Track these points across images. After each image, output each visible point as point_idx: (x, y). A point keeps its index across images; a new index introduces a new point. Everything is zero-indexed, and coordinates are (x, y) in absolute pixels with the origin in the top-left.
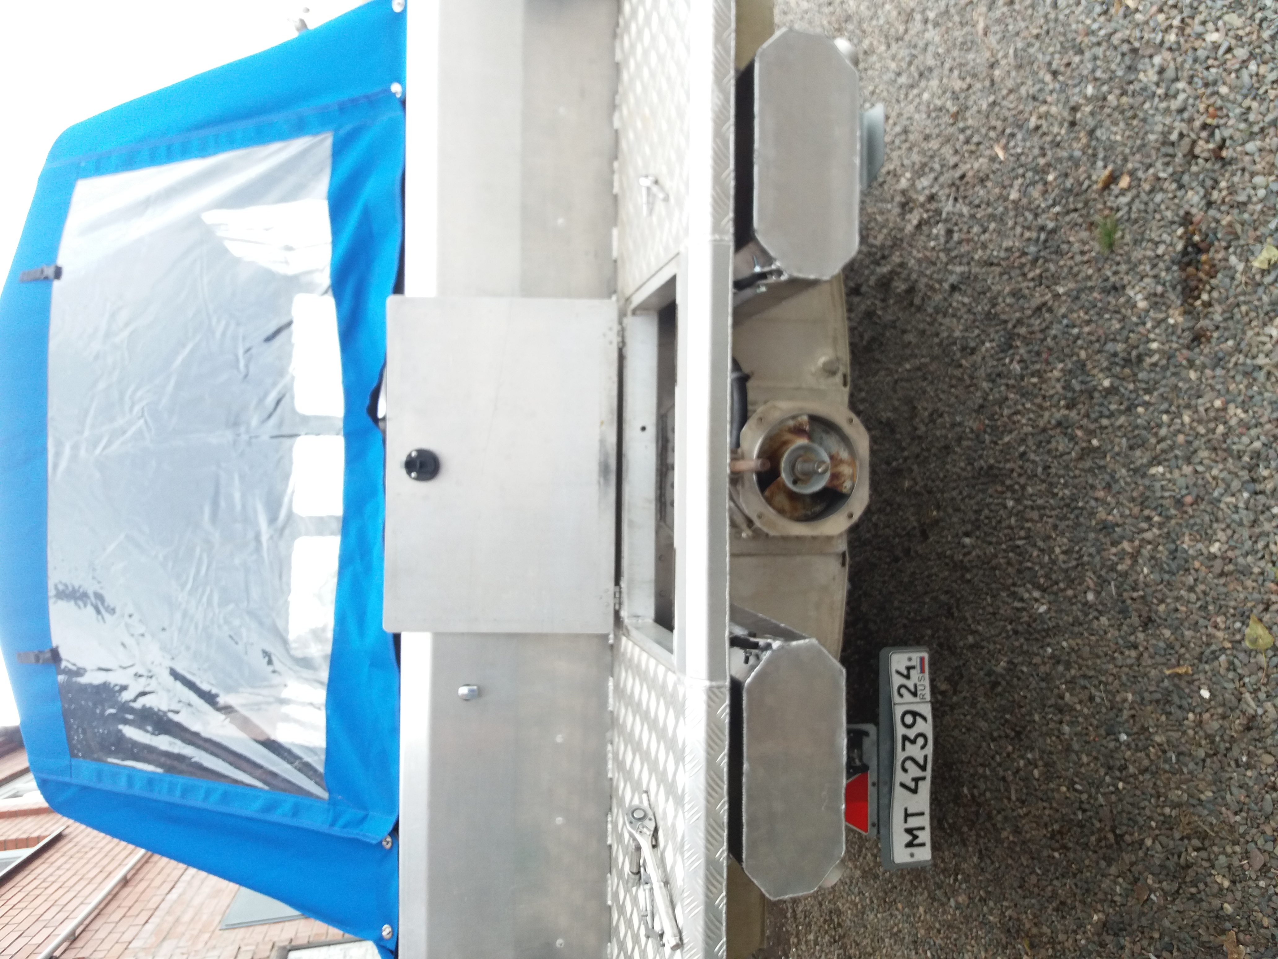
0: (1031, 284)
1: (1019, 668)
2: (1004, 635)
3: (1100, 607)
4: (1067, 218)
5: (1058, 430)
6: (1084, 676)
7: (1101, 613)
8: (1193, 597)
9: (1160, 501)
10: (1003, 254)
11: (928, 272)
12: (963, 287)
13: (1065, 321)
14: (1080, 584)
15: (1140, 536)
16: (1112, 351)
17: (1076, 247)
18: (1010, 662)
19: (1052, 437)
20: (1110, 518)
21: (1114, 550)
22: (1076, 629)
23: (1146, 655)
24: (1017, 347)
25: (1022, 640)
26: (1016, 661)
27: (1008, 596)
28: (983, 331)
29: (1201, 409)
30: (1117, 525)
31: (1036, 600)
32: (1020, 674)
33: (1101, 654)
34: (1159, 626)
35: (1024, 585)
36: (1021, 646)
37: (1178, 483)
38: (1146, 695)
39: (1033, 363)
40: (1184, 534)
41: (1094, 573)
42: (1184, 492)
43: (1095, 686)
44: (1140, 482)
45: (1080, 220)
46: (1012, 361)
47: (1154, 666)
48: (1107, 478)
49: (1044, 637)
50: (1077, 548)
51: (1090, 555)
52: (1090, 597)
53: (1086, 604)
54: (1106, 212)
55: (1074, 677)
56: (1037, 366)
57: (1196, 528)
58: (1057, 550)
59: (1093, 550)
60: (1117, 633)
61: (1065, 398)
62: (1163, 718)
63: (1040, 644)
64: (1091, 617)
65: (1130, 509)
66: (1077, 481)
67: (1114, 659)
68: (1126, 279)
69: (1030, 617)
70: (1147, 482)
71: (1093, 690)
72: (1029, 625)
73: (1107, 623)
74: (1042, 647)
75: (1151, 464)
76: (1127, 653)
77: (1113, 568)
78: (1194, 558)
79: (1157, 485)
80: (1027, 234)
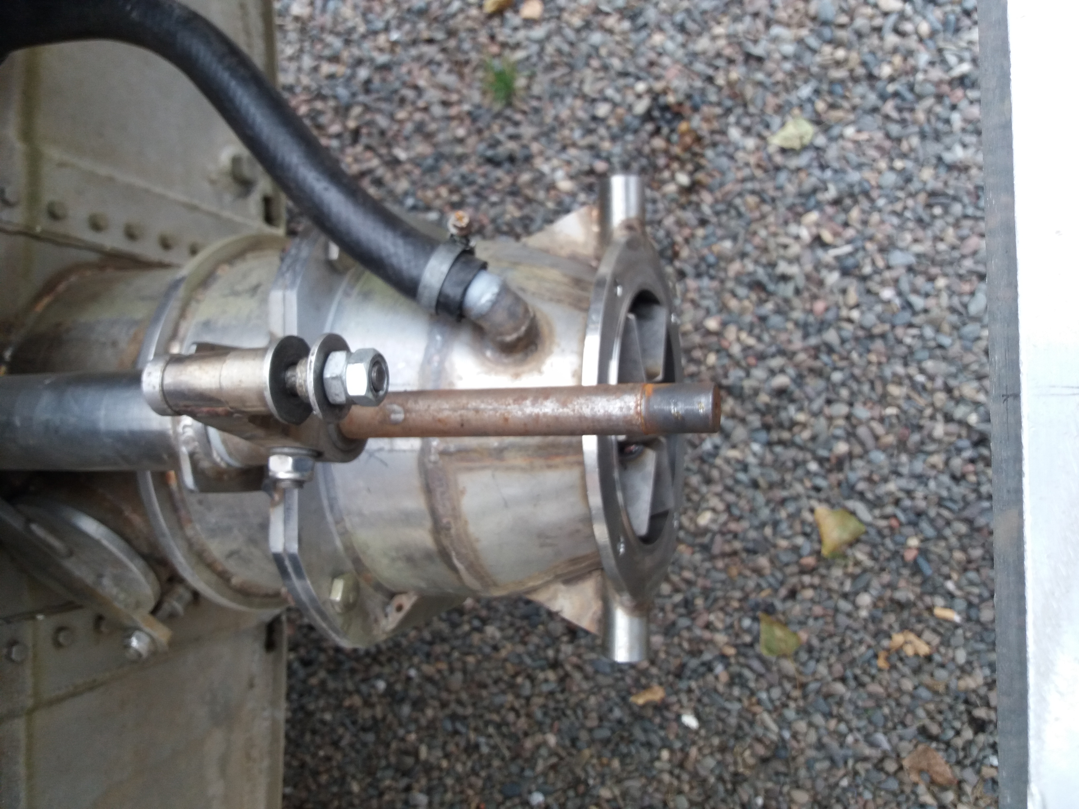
6: (454, 717)
23: (576, 675)
33: (488, 681)
38: (582, 734)
43: (476, 730)
45: (439, 57)
54: (495, 49)
55: (433, 721)
60: (520, 649)
62: (616, 764)
64: (466, 627)
67: (514, 686)
68: (535, 147)
71: (472, 736)
73: (498, 634)
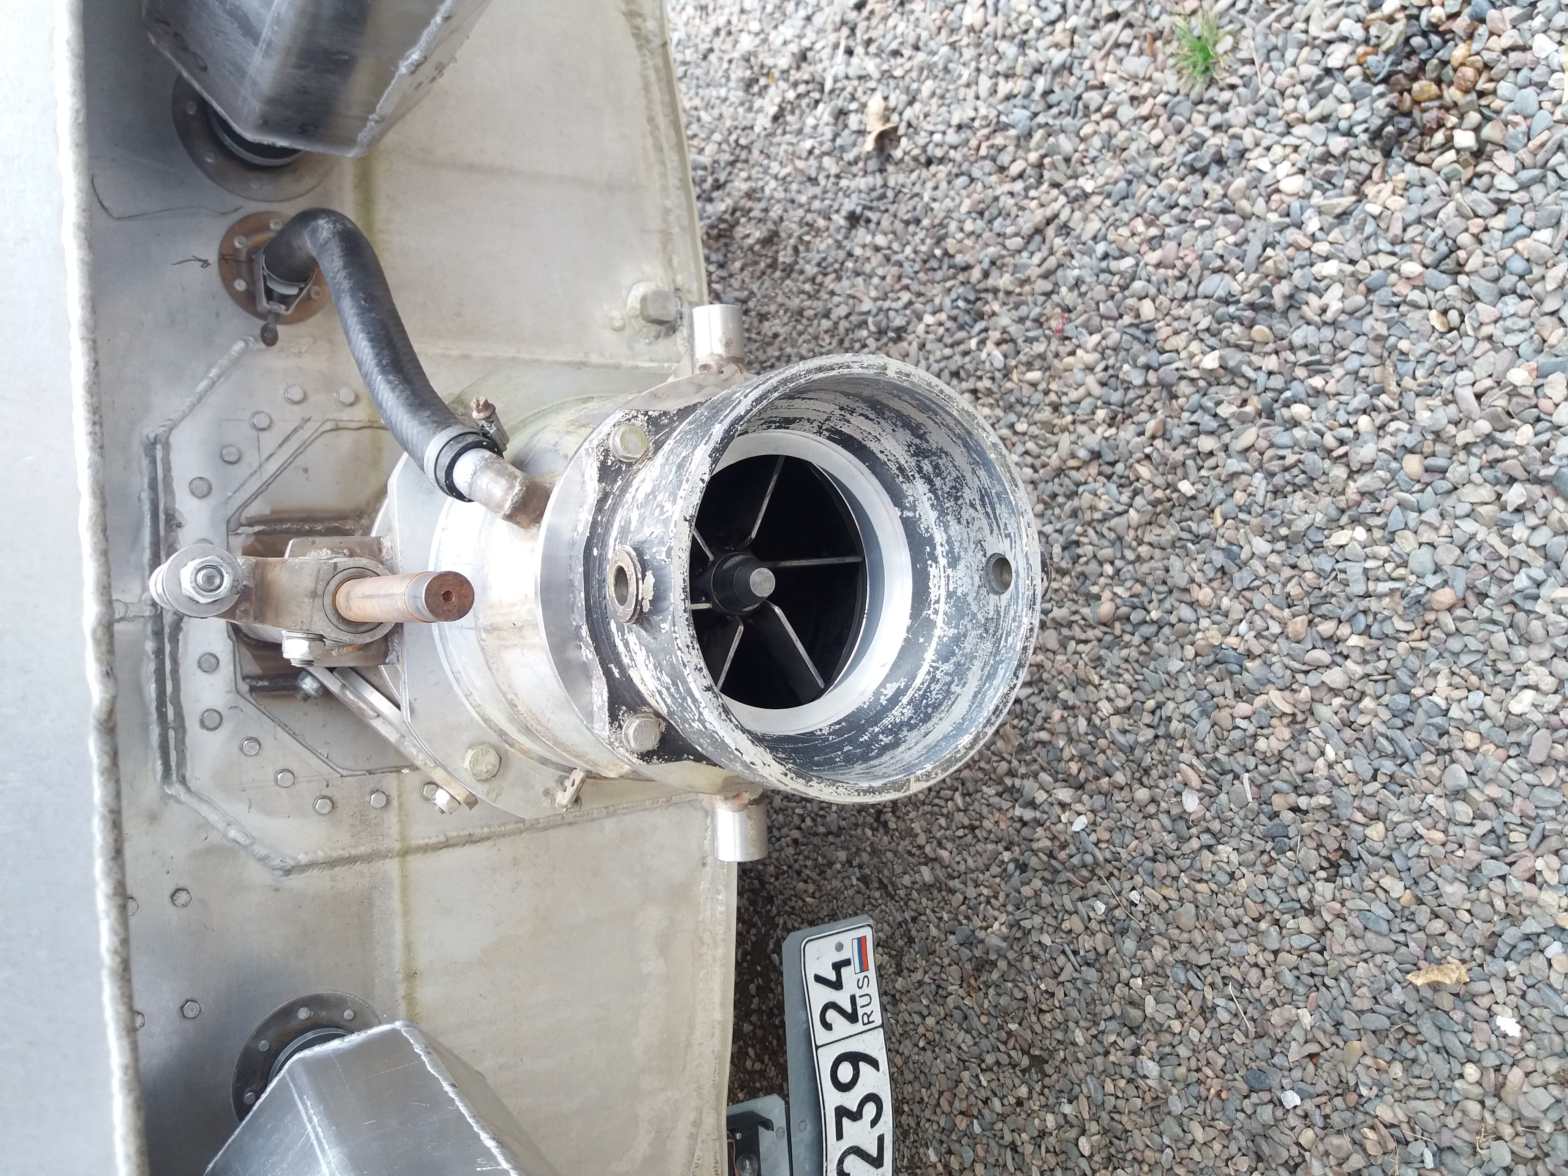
0: (1019, 186)
1: (1035, 937)
2: (995, 870)
3: (1216, 826)
4: (1096, 37)
5: (1093, 469)
7: (1218, 838)
8: (1463, 811)
9: (1363, 604)
10: (952, 137)
11: (803, 199)
12: (874, 216)
13: (1101, 248)
14: (1164, 777)
15: (1314, 678)
16: (1221, 293)
17: (1120, 91)
18: (1015, 925)
19: (1078, 485)
20: (1232, 640)
21: (1243, 708)
22: (1161, 868)
23: (1339, 929)
24: (994, 314)
25: (1037, 883)
26: (1027, 924)
27: (1000, 795)
28: (919, 294)
29: (1466, 394)
30: (1250, 655)
31: (1064, 806)
32: (1036, 949)
33: (1226, 922)
34: (1370, 870)
35: (1036, 776)
36: (1037, 894)
37: (1413, 564)
38: (1348, 1018)
39: (1029, 341)
40: (1435, 674)
41: (1198, 755)
42: (1432, 581)
43: (1212, 985)
44: (1305, 562)
45: (1126, 36)
46: (982, 342)
47: (1366, 955)
48: (1219, 559)
49: (1086, 880)
50: (1151, 704)
51: (1185, 717)
52: (1191, 803)
53: (1183, 816)
55: (1161, 965)
56: (1039, 348)
57: (1466, 659)
58: (1105, 708)
59: (1190, 708)
60: (1262, 882)
61: (1107, 404)
62: (1397, 1070)
63: (1078, 893)
64: (1195, 844)
65: (1283, 624)
66: (1145, 568)
67: (1257, 933)
69: (1053, 838)
70: (1325, 563)
71: (1209, 993)
72: (1051, 855)
73: (1235, 858)
74: (1082, 899)
75: (1334, 524)
76: (1291, 924)
77: (1246, 746)
78: (1463, 726)
79: (1354, 570)
80: (1004, 87)
